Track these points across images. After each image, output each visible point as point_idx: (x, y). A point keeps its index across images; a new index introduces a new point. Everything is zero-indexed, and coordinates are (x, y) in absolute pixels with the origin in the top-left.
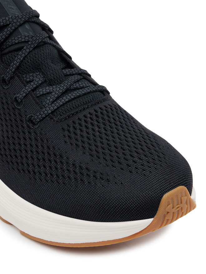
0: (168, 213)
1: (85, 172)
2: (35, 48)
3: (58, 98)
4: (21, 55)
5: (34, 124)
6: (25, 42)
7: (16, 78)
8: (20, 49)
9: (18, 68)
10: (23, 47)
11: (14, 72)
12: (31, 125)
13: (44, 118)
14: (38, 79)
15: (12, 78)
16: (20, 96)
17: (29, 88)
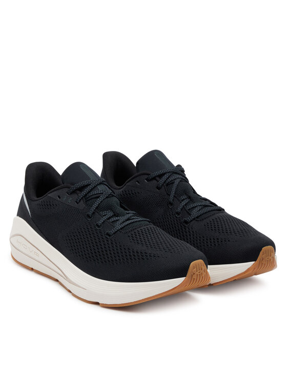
0: (194, 274)
1: (144, 254)
2: (107, 197)
3: (123, 222)
4: (99, 201)
5: (110, 236)
6: (101, 193)
7: (96, 213)
8: (98, 197)
9: (97, 208)
10: (100, 196)
11: (95, 210)
12: (108, 237)
13: (116, 232)
14: (110, 214)
15: (93, 213)
16: (100, 222)
17: (105, 218)
